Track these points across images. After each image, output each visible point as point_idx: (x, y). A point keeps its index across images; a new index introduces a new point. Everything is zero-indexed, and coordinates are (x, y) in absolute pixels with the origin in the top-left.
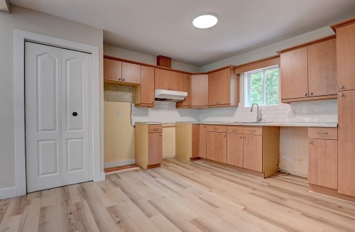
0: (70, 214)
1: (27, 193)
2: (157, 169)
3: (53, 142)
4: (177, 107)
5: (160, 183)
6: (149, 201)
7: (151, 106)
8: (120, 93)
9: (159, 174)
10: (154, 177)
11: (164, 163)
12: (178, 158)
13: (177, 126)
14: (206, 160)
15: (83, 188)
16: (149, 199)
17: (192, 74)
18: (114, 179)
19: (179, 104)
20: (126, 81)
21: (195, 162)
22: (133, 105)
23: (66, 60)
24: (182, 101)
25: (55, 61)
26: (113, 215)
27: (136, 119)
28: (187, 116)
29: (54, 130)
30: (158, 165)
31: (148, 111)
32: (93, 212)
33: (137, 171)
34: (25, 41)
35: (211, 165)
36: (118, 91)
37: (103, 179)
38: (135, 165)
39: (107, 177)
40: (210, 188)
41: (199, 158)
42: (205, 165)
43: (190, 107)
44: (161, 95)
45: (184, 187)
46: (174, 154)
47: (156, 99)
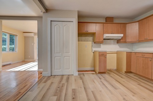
0: (59, 87)
1: (51, 76)
2: (103, 75)
3: (60, 58)
4: (118, 42)
5: (102, 82)
6: (92, 91)
7: (102, 43)
8: (87, 38)
9: (104, 77)
10: (100, 79)
11: (108, 72)
12: (118, 70)
13: (117, 53)
14: (136, 74)
15: (68, 77)
16: (93, 90)
17: (127, 24)
18: (82, 76)
19: (118, 41)
20: (89, 32)
21: (128, 74)
22: (93, 43)
23: (64, 26)
24: (120, 40)
25: (60, 27)
26: (73, 93)
27: (94, 49)
28: (124, 47)
29: (60, 53)
30: (104, 73)
31: (100, 45)
32: (67, 89)
33: (93, 74)
34: (51, 21)
35: (139, 78)
36: (86, 36)
37: (77, 75)
38: (94, 71)
39: (79, 74)
40: (134, 93)
41: (131, 72)
42: (135, 77)
43: (125, 42)
44: (107, 37)
45: (115, 88)
46: (115, 68)
47: (104, 39)
